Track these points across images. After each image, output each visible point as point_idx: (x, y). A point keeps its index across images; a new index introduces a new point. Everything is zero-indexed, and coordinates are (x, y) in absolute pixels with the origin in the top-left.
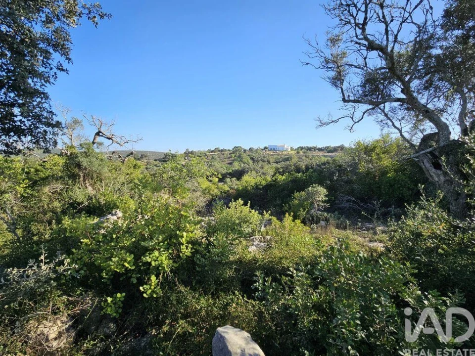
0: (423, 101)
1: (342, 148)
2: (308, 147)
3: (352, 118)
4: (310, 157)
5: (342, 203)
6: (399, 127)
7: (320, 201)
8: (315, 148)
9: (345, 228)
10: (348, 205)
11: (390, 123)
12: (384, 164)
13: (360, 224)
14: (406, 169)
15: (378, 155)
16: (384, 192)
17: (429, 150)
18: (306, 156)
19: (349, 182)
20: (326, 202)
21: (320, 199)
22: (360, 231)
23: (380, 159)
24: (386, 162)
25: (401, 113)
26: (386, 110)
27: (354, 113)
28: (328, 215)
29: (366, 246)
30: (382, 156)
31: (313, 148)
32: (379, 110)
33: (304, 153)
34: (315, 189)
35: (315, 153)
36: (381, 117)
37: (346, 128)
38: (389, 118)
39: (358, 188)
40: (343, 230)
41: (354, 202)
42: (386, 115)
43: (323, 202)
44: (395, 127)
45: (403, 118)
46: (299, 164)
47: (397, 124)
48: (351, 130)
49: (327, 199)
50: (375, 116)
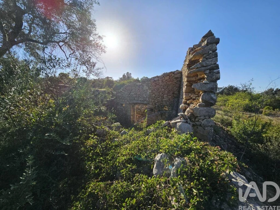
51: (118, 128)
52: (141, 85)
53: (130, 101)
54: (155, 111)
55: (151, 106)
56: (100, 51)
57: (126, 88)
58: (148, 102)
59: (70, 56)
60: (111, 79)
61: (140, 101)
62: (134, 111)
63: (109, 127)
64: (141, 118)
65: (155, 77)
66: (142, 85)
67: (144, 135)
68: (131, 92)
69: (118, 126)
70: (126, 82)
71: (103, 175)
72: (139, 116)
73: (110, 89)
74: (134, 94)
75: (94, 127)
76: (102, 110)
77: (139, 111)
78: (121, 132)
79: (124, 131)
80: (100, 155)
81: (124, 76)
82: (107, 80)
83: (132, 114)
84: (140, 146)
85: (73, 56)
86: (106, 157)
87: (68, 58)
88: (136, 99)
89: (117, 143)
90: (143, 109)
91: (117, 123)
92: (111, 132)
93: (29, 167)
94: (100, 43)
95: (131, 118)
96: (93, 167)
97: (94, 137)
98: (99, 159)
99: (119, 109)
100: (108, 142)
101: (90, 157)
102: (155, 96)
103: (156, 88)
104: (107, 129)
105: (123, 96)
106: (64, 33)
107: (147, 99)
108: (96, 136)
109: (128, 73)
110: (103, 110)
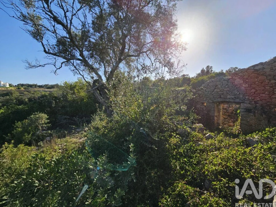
0: (91, 63)
1: (57, 86)
2: (28, 84)
3: (55, 66)
4: (32, 92)
5: (61, 121)
6: (82, 75)
7: (43, 123)
8: (35, 85)
9: (64, 137)
10: (65, 121)
11: (78, 72)
12: (81, 95)
13: (74, 131)
14: (91, 97)
15: (78, 90)
16: (83, 110)
17: (96, 87)
18: (27, 91)
19: (63, 107)
20: (48, 123)
21: (43, 122)
22: (74, 135)
23: (79, 92)
24: (83, 94)
25: (82, 68)
26: (75, 64)
27: (55, 62)
28: (51, 131)
29: (78, 142)
30: (80, 90)
31: (33, 86)
32: (71, 64)
33: (25, 89)
34: (37, 116)
35: (36, 89)
36: (73, 68)
37: (51, 72)
38: (77, 69)
39: (70, 110)
40: (63, 138)
41: (69, 119)
42: (75, 67)
43: (46, 124)
44: (81, 75)
45: (83, 70)
46: (22, 98)
47: (81, 73)
48: (55, 73)
49: (49, 121)
50: (69, 66)
51: (201, 130)
52: (230, 79)
53: (213, 99)
54: (254, 112)
55: (247, 105)
56: (181, 49)
57: (208, 84)
58: (242, 100)
59: (155, 61)
60: (187, 76)
61: (229, 98)
62: (219, 112)
63: (190, 127)
64: (227, 120)
65: (257, 65)
66: (232, 78)
67: (242, 144)
68: (215, 89)
69: (201, 128)
70: (205, 77)
71: (189, 178)
72: (225, 117)
73: (189, 87)
74: (219, 90)
75: (176, 126)
76: (182, 110)
77: (225, 111)
78: (205, 135)
79: (209, 134)
80: (183, 156)
81: (203, 71)
82: (183, 78)
83: (216, 114)
84: (239, 158)
85: (158, 61)
86: (190, 160)
87: (153, 63)
88: (222, 96)
89: (203, 148)
90: (230, 108)
91: (200, 124)
92: (194, 133)
93: (131, 152)
94: (180, 42)
95: (215, 119)
96: (178, 166)
97: (177, 136)
98: (182, 160)
99: (199, 108)
100: (192, 144)
101: (174, 156)
102: (257, 91)
103: (257, 81)
104: (189, 130)
105: (204, 94)
106: (150, 43)
107: (241, 96)
108: (178, 136)
109: (208, 67)
110: (184, 109)
